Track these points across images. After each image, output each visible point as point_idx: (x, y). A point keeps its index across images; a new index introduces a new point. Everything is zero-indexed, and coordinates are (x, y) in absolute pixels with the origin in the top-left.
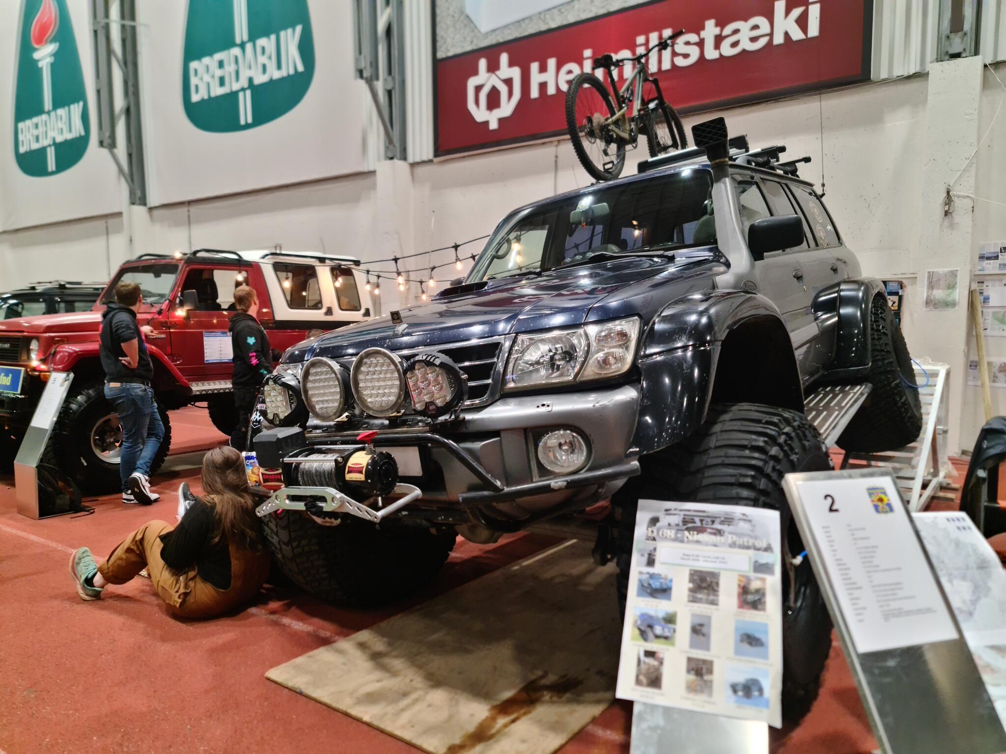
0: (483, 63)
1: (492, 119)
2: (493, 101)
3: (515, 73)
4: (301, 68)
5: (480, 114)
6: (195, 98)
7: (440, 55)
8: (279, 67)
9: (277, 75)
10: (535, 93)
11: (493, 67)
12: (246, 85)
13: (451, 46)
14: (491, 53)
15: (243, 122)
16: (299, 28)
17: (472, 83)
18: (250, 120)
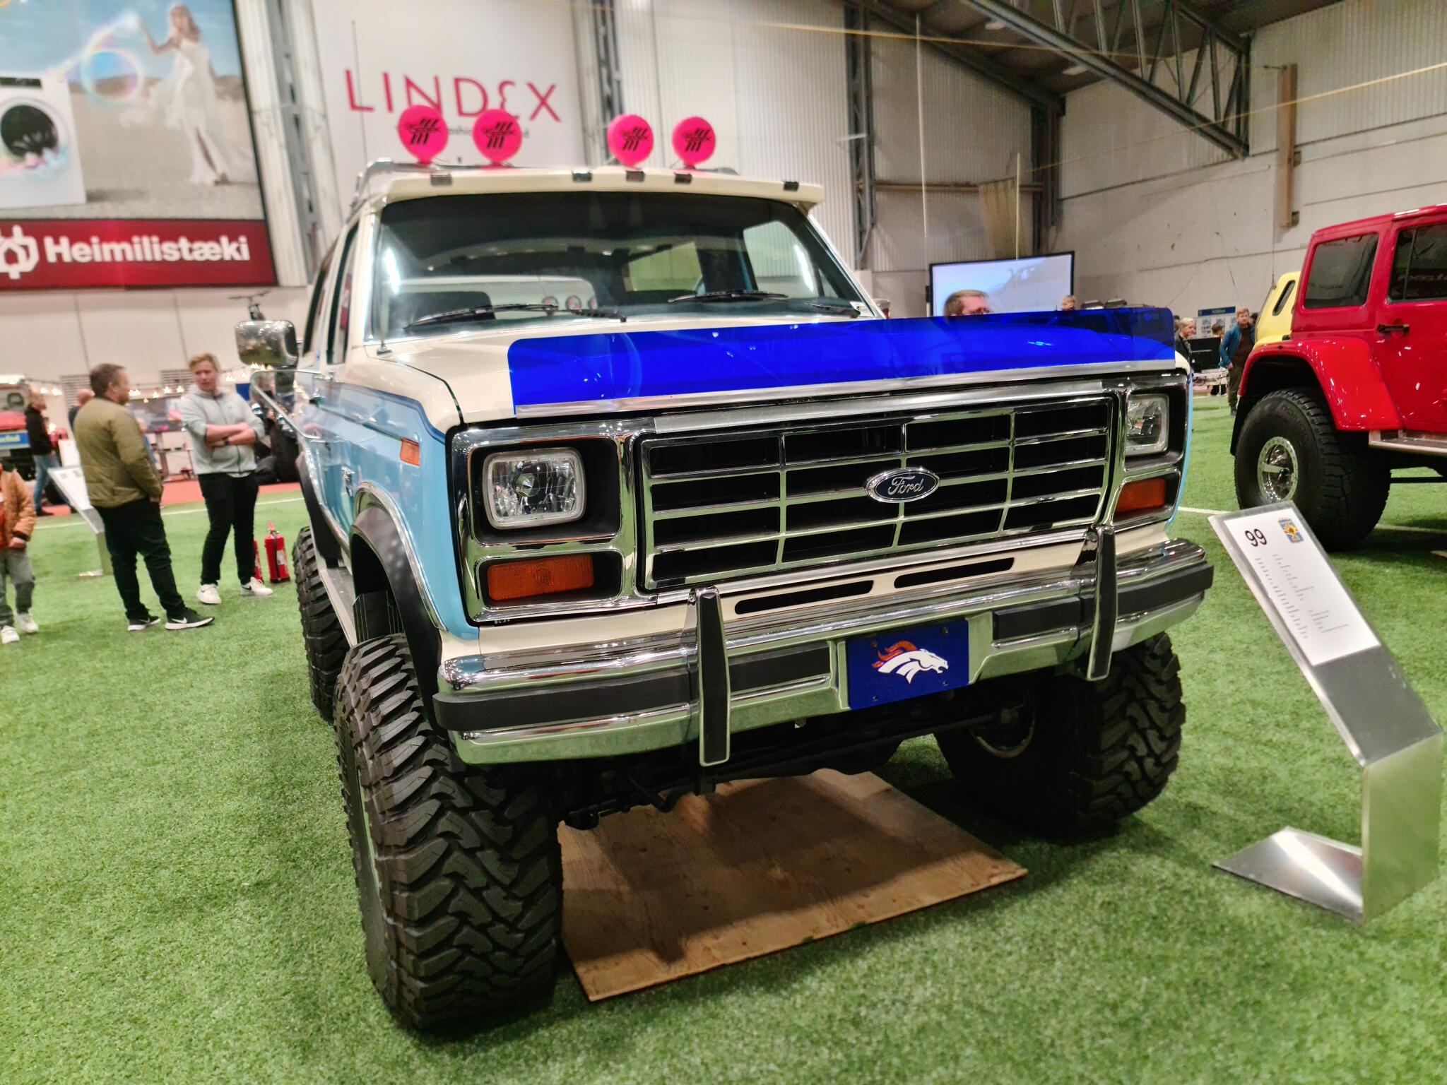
1: (12, 272)
2: (11, 258)
11: (7, 234)
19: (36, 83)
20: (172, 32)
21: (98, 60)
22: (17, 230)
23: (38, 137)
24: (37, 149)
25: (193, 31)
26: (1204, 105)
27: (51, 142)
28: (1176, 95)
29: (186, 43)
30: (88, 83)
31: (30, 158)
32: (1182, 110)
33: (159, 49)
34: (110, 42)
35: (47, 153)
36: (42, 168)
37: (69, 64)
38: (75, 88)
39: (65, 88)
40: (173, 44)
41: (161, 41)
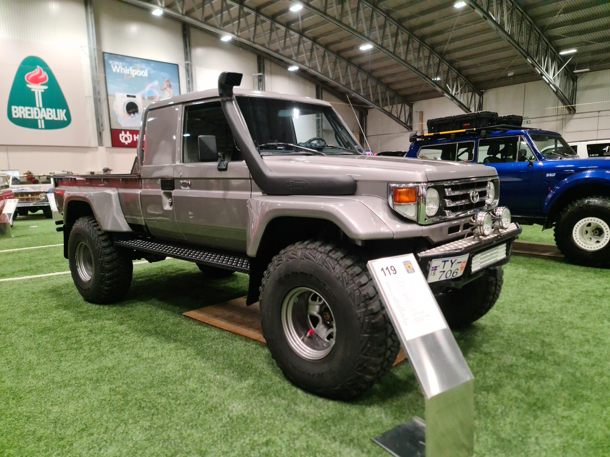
0: (123, 132)
1: (126, 143)
2: (126, 139)
3: (131, 136)
4: (66, 119)
5: (123, 141)
6: (14, 116)
7: (112, 128)
8: (57, 116)
9: (55, 119)
10: (135, 140)
11: (126, 133)
12: (42, 118)
13: (114, 127)
14: (126, 131)
15: (40, 127)
16: (65, 111)
17: (121, 135)
18: (43, 127)
19: (134, 97)
20: (165, 86)
21: (149, 92)
22: (128, 132)
23: (134, 110)
24: (134, 113)
25: (170, 86)
26: (403, 119)
27: (137, 111)
28: (396, 116)
29: (168, 89)
30: (146, 97)
31: (132, 115)
32: (398, 120)
33: (162, 90)
34: (152, 87)
35: (136, 114)
36: (134, 118)
37: (142, 92)
38: (143, 98)
39: (141, 98)
40: (165, 89)
41: (163, 88)
